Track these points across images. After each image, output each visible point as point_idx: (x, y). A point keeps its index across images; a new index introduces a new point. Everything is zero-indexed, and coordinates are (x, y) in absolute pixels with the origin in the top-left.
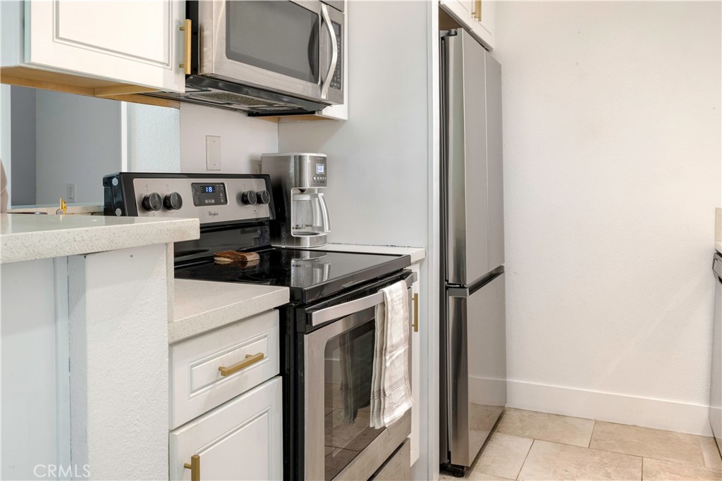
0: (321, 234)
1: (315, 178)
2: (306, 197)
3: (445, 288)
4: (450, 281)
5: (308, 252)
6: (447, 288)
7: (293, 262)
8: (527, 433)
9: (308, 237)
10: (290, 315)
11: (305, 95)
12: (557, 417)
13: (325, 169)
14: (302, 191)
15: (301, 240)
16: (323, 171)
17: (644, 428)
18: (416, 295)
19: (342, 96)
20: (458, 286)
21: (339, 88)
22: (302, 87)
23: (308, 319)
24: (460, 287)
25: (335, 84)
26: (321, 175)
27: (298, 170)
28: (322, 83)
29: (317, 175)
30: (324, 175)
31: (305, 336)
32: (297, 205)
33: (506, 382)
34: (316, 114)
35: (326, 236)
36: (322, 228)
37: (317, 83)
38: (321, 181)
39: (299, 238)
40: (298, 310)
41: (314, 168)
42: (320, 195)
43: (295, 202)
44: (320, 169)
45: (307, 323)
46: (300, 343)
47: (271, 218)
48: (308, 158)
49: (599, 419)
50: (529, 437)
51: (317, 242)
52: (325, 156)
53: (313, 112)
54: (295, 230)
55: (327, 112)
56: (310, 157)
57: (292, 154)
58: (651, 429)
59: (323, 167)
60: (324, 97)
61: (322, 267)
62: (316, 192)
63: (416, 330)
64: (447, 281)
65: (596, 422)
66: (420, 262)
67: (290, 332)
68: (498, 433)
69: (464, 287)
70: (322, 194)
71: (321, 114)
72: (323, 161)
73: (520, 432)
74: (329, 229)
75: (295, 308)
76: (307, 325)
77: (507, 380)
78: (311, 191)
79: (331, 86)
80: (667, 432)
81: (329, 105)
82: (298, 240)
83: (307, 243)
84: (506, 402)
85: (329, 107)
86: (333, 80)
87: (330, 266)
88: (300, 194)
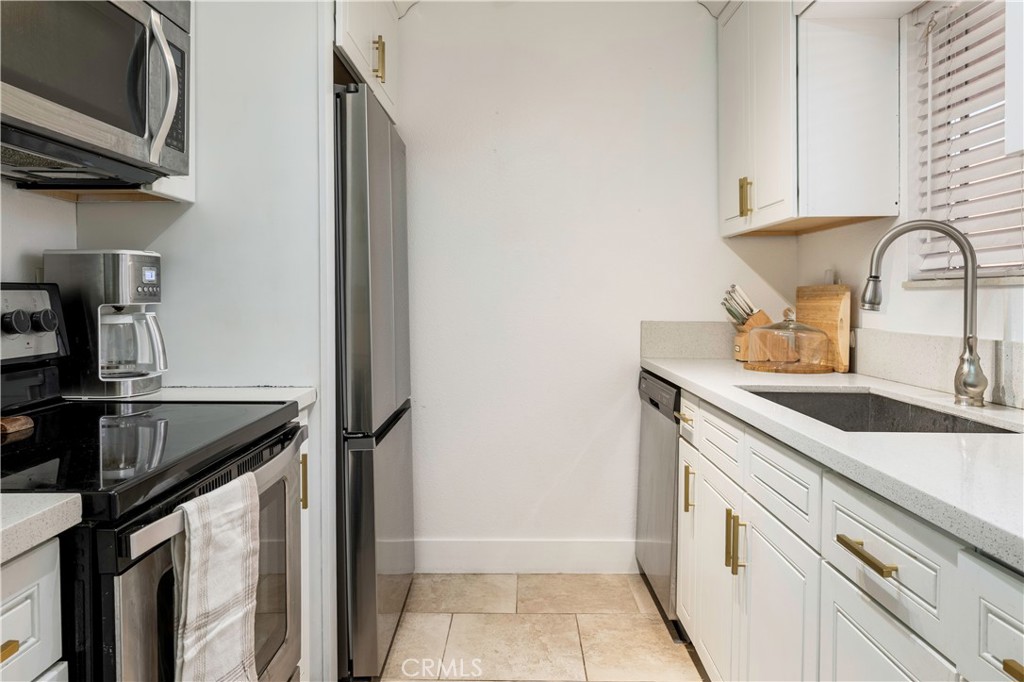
0: (152, 375)
1: (140, 289)
2: (125, 319)
3: (342, 439)
4: (349, 430)
5: (130, 405)
6: (346, 439)
7: (103, 421)
8: (443, 607)
9: (130, 380)
10: (85, 545)
11: (121, 151)
12: (475, 577)
13: (158, 275)
14: (119, 310)
15: (117, 386)
16: (154, 278)
17: (571, 575)
18: (305, 456)
19: (186, 164)
20: (360, 435)
21: (182, 150)
22: (114, 138)
23: (123, 547)
24: (364, 437)
25: (175, 143)
26: (151, 284)
27: (111, 275)
28: (151, 137)
29: (146, 285)
30: (157, 284)
31: (116, 578)
32: (110, 332)
33: (413, 543)
34: (142, 190)
35: (160, 377)
36: (153, 367)
37: (142, 136)
38: (151, 294)
39: (113, 383)
40: (102, 532)
41: (139, 275)
42: (150, 316)
43: (107, 328)
44: (149, 275)
45: (120, 555)
46: (105, 594)
47: (62, 354)
48: (129, 258)
49: (522, 572)
50: (446, 611)
51: (145, 387)
52: (158, 255)
53: (137, 186)
54: (106, 371)
55: (162, 187)
56: (133, 256)
57: (102, 252)
58: (577, 575)
59: (154, 273)
60: (154, 159)
61: (154, 426)
62: (143, 311)
63: (305, 507)
64: (346, 429)
65: (519, 576)
66: (310, 407)
67: (85, 576)
68: (408, 614)
69: (368, 436)
70: (153, 314)
71: (151, 189)
72: (155, 263)
73: (434, 606)
74: (166, 367)
75: (94, 532)
76: (119, 559)
77: (416, 540)
78: (133, 310)
79: (167, 144)
80: (594, 575)
81: (165, 175)
82: (112, 387)
83: (127, 390)
84: (414, 568)
85: (163, 178)
86: (170, 136)
87: (166, 424)
88: (114, 314)
